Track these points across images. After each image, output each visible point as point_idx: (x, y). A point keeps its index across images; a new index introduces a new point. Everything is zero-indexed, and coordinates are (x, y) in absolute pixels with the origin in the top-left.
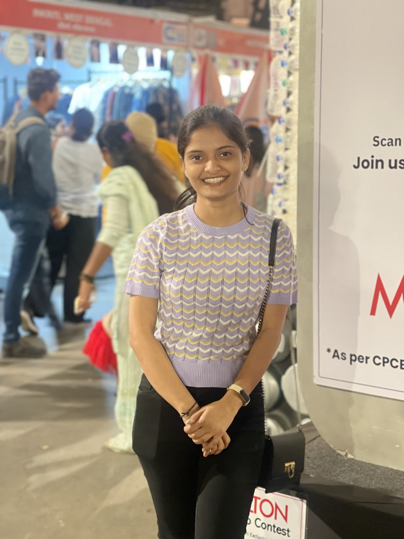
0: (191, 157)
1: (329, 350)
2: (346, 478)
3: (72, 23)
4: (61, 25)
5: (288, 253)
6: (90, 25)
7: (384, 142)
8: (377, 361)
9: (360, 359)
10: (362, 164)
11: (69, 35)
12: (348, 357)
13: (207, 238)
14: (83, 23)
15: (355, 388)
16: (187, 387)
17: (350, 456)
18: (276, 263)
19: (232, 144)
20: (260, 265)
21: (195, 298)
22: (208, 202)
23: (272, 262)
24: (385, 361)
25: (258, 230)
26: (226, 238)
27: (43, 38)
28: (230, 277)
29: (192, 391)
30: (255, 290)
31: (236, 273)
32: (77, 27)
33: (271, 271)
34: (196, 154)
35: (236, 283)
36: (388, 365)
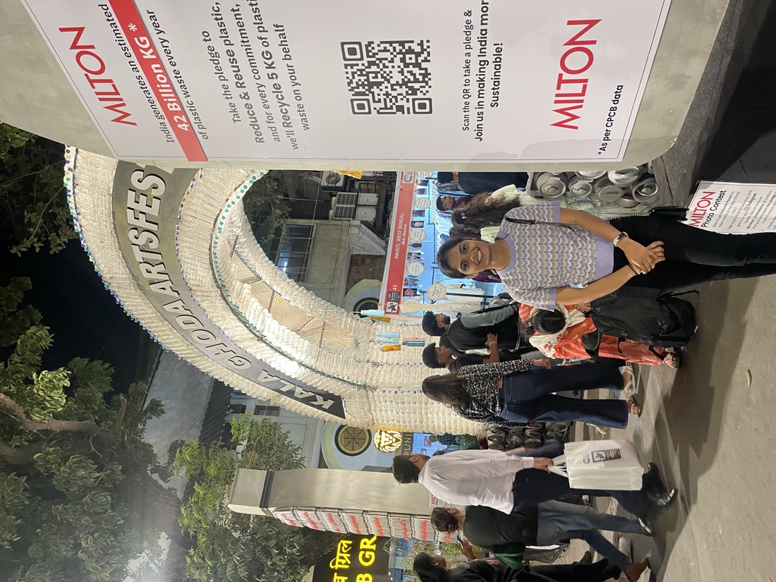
0: (465, 270)
1: (600, 153)
2: (690, 149)
3: (402, 237)
4: (403, 243)
5: (526, 212)
6: (403, 227)
7: (467, 124)
8: (609, 125)
9: (607, 134)
10: (479, 136)
11: (409, 239)
12: (605, 142)
13: (518, 263)
14: (402, 230)
15: (627, 138)
16: (614, 271)
17: (675, 140)
18: (533, 219)
19: (458, 245)
20: (534, 230)
21: (557, 260)
22: (493, 262)
23: (532, 222)
24: (610, 120)
25: (511, 232)
26: (517, 251)
27: (410, 254)
28: (542, 248)
29: (616, 268)
30: (550, 232)
31: (539, 244)
32: (404, 235)
33: (539, 223)
34: (463, 266)
35: (546, 244)
36: (613, 118)
